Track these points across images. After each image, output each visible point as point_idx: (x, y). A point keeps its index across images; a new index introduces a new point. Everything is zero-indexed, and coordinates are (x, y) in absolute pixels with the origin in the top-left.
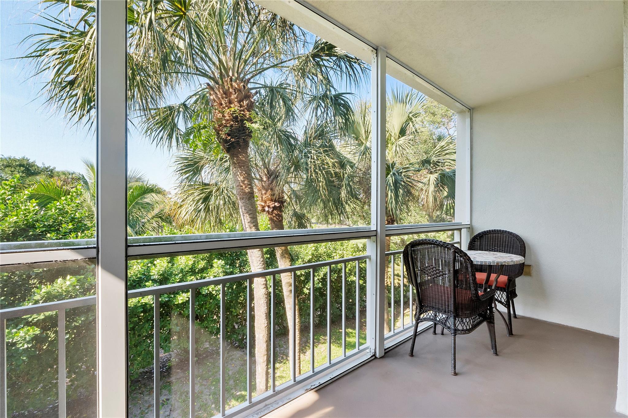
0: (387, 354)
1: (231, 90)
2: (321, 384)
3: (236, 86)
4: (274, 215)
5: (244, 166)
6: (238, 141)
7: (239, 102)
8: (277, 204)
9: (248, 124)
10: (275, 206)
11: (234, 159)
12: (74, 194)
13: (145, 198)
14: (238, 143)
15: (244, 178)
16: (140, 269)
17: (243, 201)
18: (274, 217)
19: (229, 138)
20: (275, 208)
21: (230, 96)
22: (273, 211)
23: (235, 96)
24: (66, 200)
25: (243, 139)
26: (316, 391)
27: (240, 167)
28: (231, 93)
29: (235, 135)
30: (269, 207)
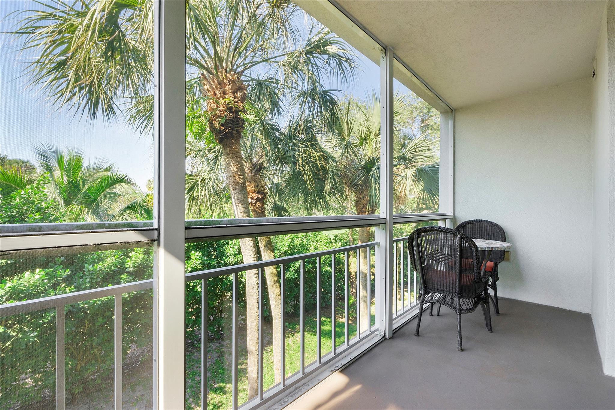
0: (395, 335)
1: (225, 81)
2: (344, 365)
3: (231, 77)
4: (257, 206)
5: (237, 157)
6: (232, 132)
7: (234, 93)
8: (260, 196)
9: (242, 116)
10: (258, 197)
11: (227, 149)
12: (42, 182)
13: (114, 188)
14: (231, 134)
15: (237, 168)
16: (114, 261)
17: (236, 191)
18: (257, 208)
19: (223, 128)
20: (258, 199)
21: (224, 87)
22: (256, 202)
23: (230, 87)
24: (32, 188)
25: (237, 130)
26: (340, 372)
27: (233, 158)
28: (225, 84)
29: (229, 125)
30: (252, 198)
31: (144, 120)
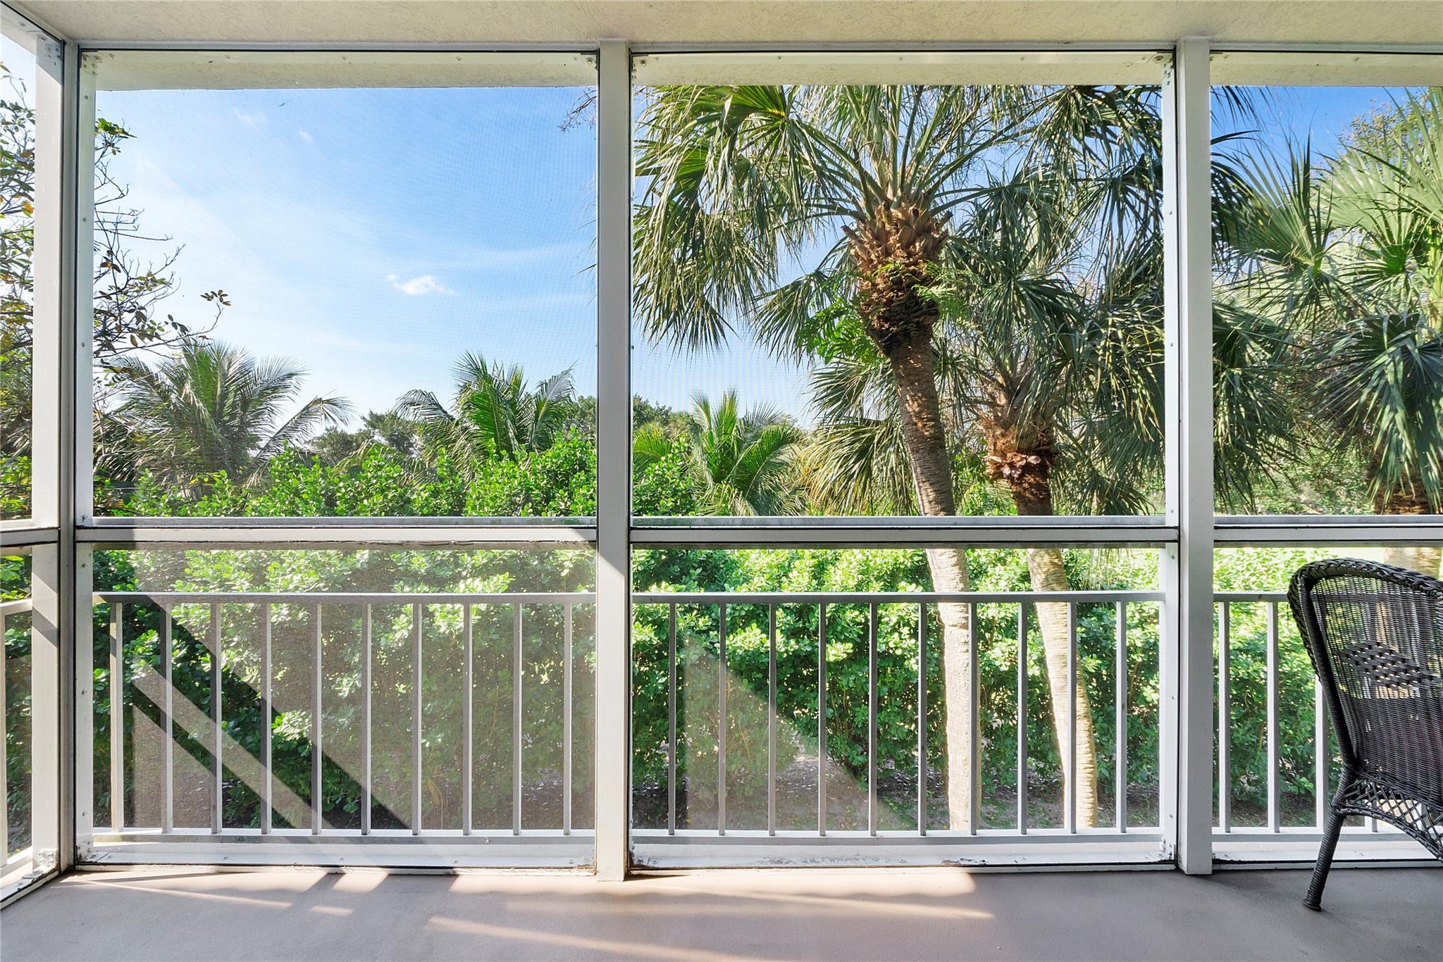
0: (1217, 876)
1: (888, 227)
2: (985, 866)
3: (900, 215)
4: (1026, 485)
5: (918, 381)
6: (906, 329)
7: (905, 247)
8: (1032, 459)
9: (922, 291)
10: (1028, 464)
11: (899, 368)
12: (677, 451)
13: (781, 454)
14: (905, 333)
15: (919, 405)
16: (764, 584)
17: (918, 456)
18: (1025, 489)
19: (887, 326)
20: (1027, 468)
21: (887, 240)
22: (1022, 475)
23: (897, 237)
24: (666, 461)
25: (918, 322)
26: (972, 874)
27: (912, 384)
28: (888, 234)
29: (898, 317)
30: (1012, 466)
31: (782, 332)
